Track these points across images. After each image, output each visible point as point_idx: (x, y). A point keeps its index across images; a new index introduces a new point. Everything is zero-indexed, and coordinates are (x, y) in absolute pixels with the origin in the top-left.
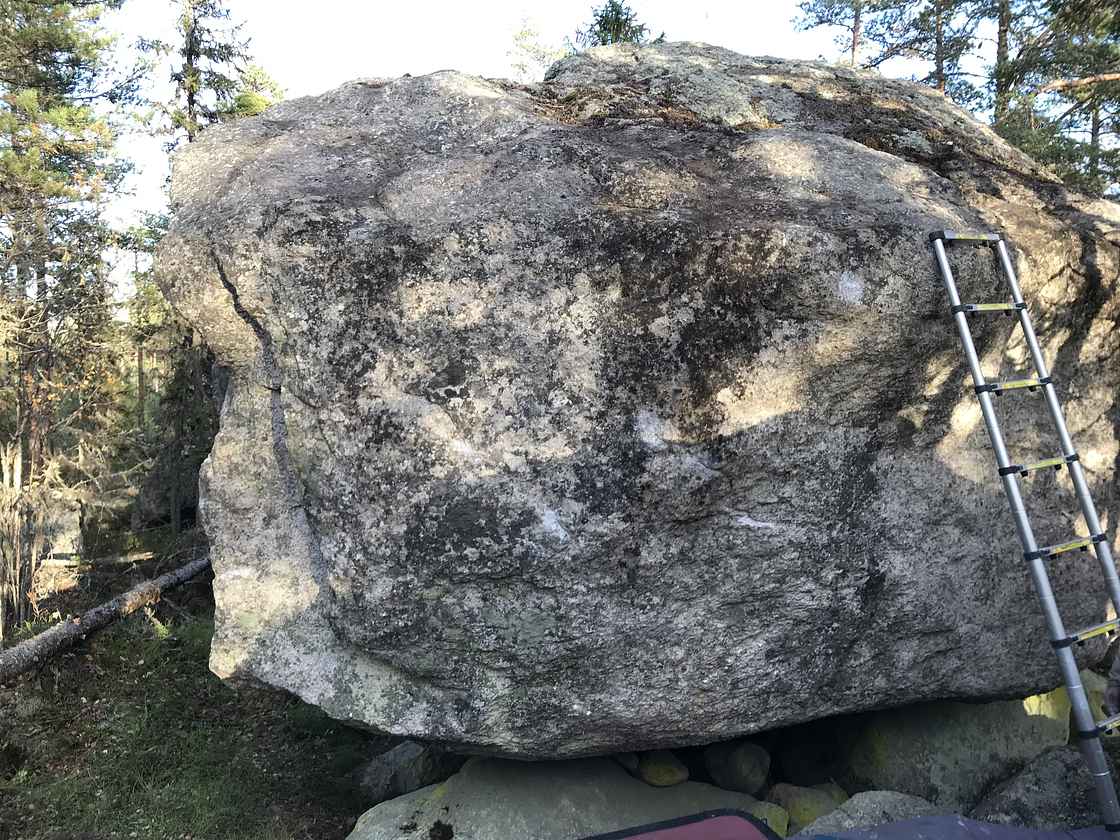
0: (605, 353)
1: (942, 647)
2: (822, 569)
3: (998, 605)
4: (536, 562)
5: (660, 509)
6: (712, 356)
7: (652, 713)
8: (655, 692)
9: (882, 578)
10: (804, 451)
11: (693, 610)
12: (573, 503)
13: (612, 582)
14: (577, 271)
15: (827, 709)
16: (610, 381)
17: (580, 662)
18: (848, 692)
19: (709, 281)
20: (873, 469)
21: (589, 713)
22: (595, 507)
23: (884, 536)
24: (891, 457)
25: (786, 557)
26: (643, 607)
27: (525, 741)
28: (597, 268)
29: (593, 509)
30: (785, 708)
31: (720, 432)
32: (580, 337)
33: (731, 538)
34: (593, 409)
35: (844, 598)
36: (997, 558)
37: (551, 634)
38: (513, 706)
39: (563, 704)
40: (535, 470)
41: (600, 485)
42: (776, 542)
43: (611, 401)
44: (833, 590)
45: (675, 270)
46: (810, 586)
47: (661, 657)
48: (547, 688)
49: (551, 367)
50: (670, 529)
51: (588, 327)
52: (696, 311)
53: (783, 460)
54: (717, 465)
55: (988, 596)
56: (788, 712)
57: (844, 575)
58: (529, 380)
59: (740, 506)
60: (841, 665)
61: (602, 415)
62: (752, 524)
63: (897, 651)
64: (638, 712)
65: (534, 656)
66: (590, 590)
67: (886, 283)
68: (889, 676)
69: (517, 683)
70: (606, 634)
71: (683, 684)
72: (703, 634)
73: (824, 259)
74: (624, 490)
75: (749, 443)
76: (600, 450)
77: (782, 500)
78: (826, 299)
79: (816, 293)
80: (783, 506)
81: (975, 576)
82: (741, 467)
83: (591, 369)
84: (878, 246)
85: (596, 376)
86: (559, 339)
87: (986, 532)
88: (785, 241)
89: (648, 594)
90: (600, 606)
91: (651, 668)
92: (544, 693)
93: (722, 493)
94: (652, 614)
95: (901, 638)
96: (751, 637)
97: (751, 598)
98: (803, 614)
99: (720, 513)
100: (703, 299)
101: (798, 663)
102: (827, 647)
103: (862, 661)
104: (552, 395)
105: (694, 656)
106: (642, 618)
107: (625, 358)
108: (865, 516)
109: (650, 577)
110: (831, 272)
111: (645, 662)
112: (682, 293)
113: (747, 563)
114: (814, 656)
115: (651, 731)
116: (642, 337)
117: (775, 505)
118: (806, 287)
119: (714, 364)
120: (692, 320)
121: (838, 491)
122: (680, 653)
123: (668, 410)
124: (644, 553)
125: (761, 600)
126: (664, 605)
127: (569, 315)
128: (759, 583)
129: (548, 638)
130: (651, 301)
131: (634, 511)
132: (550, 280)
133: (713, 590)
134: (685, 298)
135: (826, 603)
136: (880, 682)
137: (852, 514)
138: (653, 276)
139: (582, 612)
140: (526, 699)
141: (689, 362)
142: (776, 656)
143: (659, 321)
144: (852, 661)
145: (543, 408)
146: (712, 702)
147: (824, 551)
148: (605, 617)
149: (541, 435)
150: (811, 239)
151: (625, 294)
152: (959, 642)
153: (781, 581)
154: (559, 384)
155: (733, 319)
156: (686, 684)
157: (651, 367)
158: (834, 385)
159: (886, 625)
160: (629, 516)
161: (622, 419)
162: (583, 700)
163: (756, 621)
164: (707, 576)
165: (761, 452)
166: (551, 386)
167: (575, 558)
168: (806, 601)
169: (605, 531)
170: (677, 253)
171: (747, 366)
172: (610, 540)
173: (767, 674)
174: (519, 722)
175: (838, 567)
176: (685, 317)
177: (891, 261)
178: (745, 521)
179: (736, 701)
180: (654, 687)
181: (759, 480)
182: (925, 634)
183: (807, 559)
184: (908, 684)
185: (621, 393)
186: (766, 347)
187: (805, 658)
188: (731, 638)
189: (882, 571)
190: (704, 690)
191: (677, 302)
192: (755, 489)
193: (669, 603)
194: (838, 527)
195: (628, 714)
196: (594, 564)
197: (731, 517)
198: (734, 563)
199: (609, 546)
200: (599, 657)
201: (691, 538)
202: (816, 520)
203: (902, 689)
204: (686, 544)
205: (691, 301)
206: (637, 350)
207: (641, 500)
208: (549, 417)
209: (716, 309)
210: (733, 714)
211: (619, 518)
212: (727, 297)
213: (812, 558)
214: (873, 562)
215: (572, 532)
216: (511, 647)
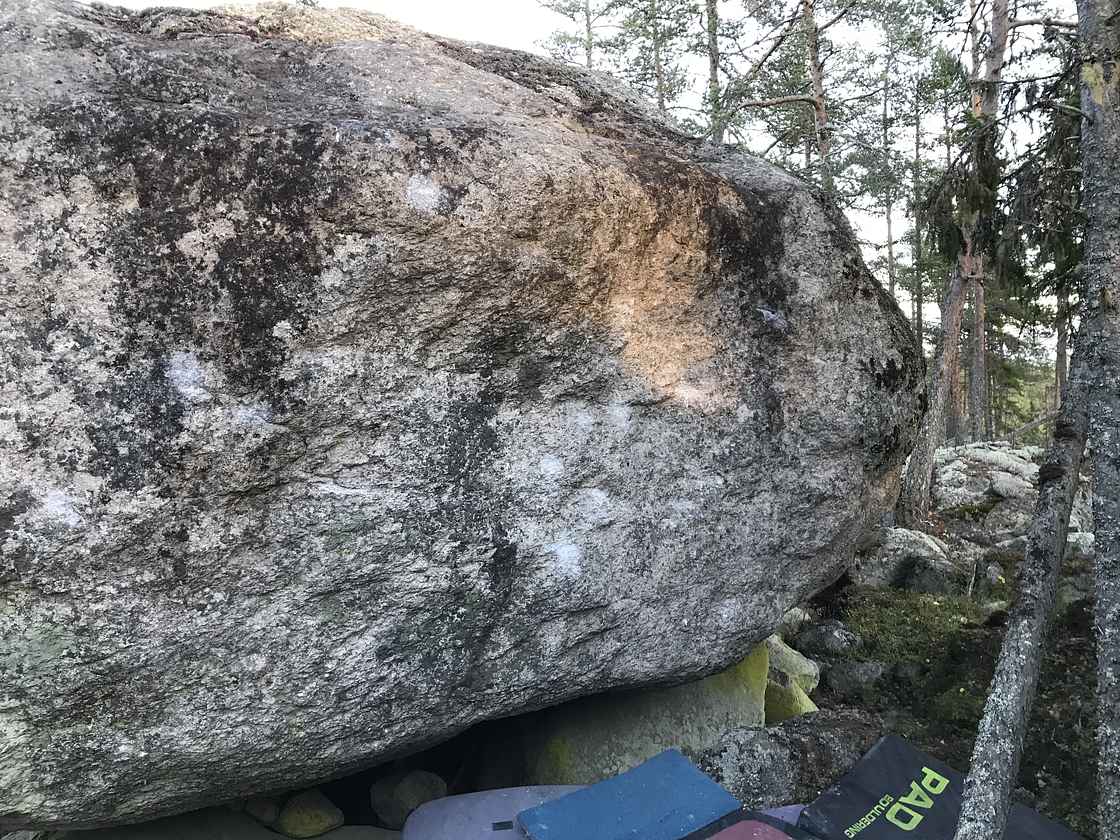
0: (121, 278)
1: (595, 628)
2: (433, 542)
3: (657, 576)
4: (36, 560)
5: (211, 479)
6: (261, 279)
7: (232, 742)
8: (233, 715)
9: (513, 549)
10: (393, 398)
11: (274, 607)
12: (87, 477)
13: (153, 578)
14: (73, 172)
15: (468, 715)
16: (129, 314)
17: (119, 688)
18: (489, 691)
19: (249, 186)
20: (492, 424)
21: (143, 754)
22: (119, 481)
23: (512, 501)
24: (517, 411)
25: (385, 529)
26: (202, 608)
27: (63, 803)
28: (101, 168)
29: (116, 484)
30: (414, 718)
31: (281, 377)
32: (83, 258)
33: (312, 510)
34: (109, 353)
35: (468, 576)
36: (650, 523)
37: (70, 655)
38: (35, 759)
39: (103, 747)
40: (30, 437)
41: (123, 451)
42: (370, 513)
43: (132, 341)
44: (451, 568)
45: (206, 172)
46: (421, 563)
47: (234, 669)
48: (80, 728)
49: (48, 300)
50: (229, 503)
51: (96, 245)
52: (237, 223)
53: (369, 410)
54: (279, 417)
55: (644, 567)
56: (419, 723)
57: (462, 548)
58: (19, 319)
59: (322, 471)
60: (476, 659)
61: (121, 361)
62: (338, 491)
63: (542, 636)
64: (211, 744)
65: (50, 686)
66: (120, 590)
67: (467, 191)
68: (537, 666)
69: (36, 726)
70: (151, 647)
71: (270, 701)
72: (289, 636)
73: (387, 158)
74: (157, 455)
75: (320, 390)
76: (121, 406)
77: (374, 460)
78: (392, 206)
79: (379, 199)
80: (376, 468)
81: (627, 544)
82: (314, 420)
83: (103, 300)
84: (455, 148)
85: (109, 308)
86: (55, 262)
87: (635, 495)
88: (338, 135)
89: (207, 590)
90: (139, 611)
91: (222, 685)
92: (75, 735)
93: (292, 454)
94: (215, 615)
95: (544, 621)
96: (355, 634)
97: (348, 585)
98: (416, 600)
99: (294, 480)
100: (245, 208)
101: (420, 661)
102: (455, 639)
103: (501, 651)
104: (51, 336)
105: (281, 665)
106: (201, 621)
107: (148, 284)
108: (485, 477)
109: (205, 567)
110: (396, 174)
111: (212, 678)
112: (218, 200)
113: (336, 539)
114: (441, 650)
115: (238, 767)
116: (168, 257)
117: (366, 466)
118: (366, 192)
119: (264, 289)
120: (233, 234)
121: (444, 447)
122: (260, 662)
123: (208, 349)
124: (194, 537)
125: (362, 585)
126: (230, 602)
127: (67, 230)
128: (354, 564)
129: (66, 661)
130: (177, 211)
131: (174, 482)
132: (38, 185)
133: (296, 578)
134: (221, 207)
135: (444, 584)
136: (528, 675)
137: (465, 475)
138: (177, 180)
139: (111, 620)
140: (50, 746)
141: (231, 286)
142: (391, 655)
143: (189, 236)
144: (490, 653)
145: (38, 355)
146: (315, 720)
147: (433, 520)
148: (147, 625)
149: (38, 390)
150: (369, 134)
151: (143, 203)
152: (614, 620)
153: (382, 559)
154: (61, 323)
155: (283, 232)
156: (274, 700)
157: (182, 295)
158: (421, 317)
159: (524, 606)
160: (168, 489)
161: (149, 363)
162: (134, 738)
163: (360, 614)
164: (286, 562)
165: (337, 400)
166: (51, 325)
167: (95, 550)
168: (419, 582)
169: (135, 511)
170: (207, 151)
171: (307, 292)
172: (144, 523)
173: (382, 679)
174: (49, 779)
175: (454, 538)
176: (223, 230)
177: (473, 167)
178: (329, 487)
179: (347, 716)
180: (229, 709)
181: (340, 436)
182: (572, 614)
183: (412, 532)
184: (561, 675)
185: (146, 330)
186: (327, 267)
187: (428, 653)
188: (329, 637)
189: (511, 541)
190: (301, 707)
191: (211, 212)
192: (338, 449)
193: (237, 600)
194: (449, 490)
195: (199, 748)
196: (125, 557)
197: (310, 485)
198: (319, 542)
199: (143, 532)
200: (145, 678)
201: (259, 513)
202: (419, 482)
203: (554, 681)
204: (253, 523)
205: (230, 209)
206: (162, 274)
207: (181, 467)
208: (49, 366)
209: (262, 220)
210: (346, 734)
211: (153, 493)
212: (274, 205)
213: (420, 530)
214: (500, 530)
215: (90, 516)
216: (14, 678)
